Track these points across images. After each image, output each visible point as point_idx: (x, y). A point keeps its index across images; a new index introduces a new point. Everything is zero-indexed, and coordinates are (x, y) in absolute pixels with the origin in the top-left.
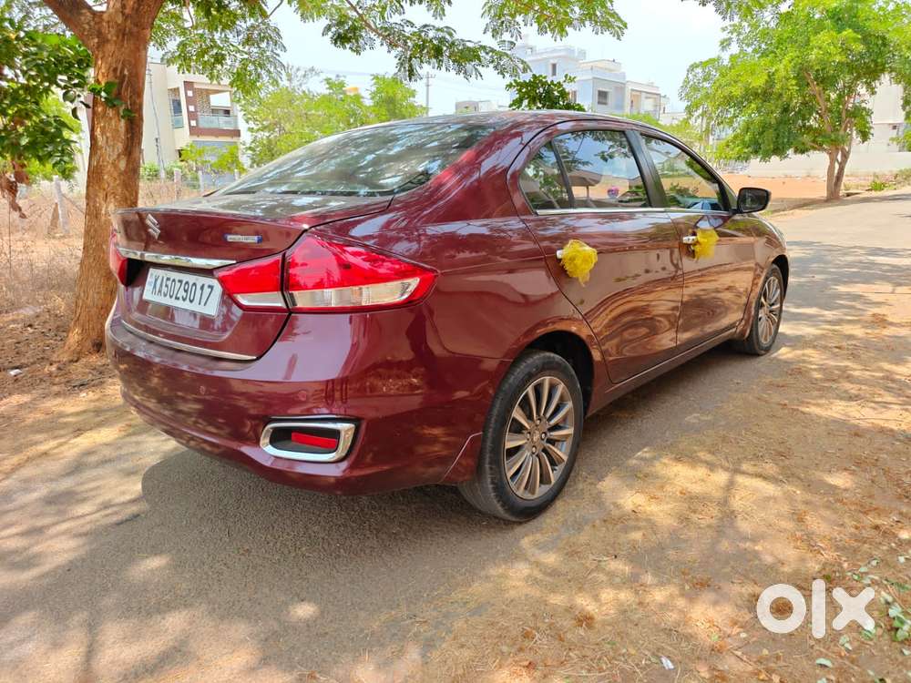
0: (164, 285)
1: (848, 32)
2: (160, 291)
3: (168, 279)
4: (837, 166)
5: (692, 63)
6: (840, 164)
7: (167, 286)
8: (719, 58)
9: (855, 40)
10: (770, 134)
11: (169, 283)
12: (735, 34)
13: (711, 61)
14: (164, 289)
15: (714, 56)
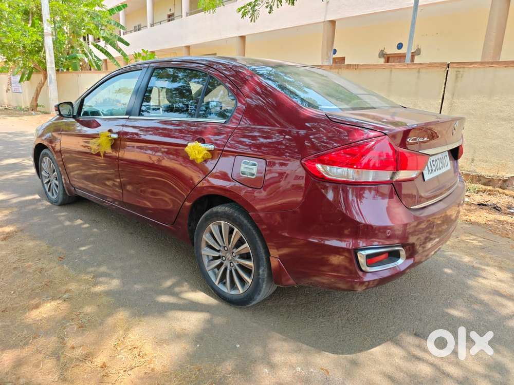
0: (432, 165)
2: (432, 170)
3: (433, 161)
7: (434, 165)
11: (434, 163)
14: (434, 168)
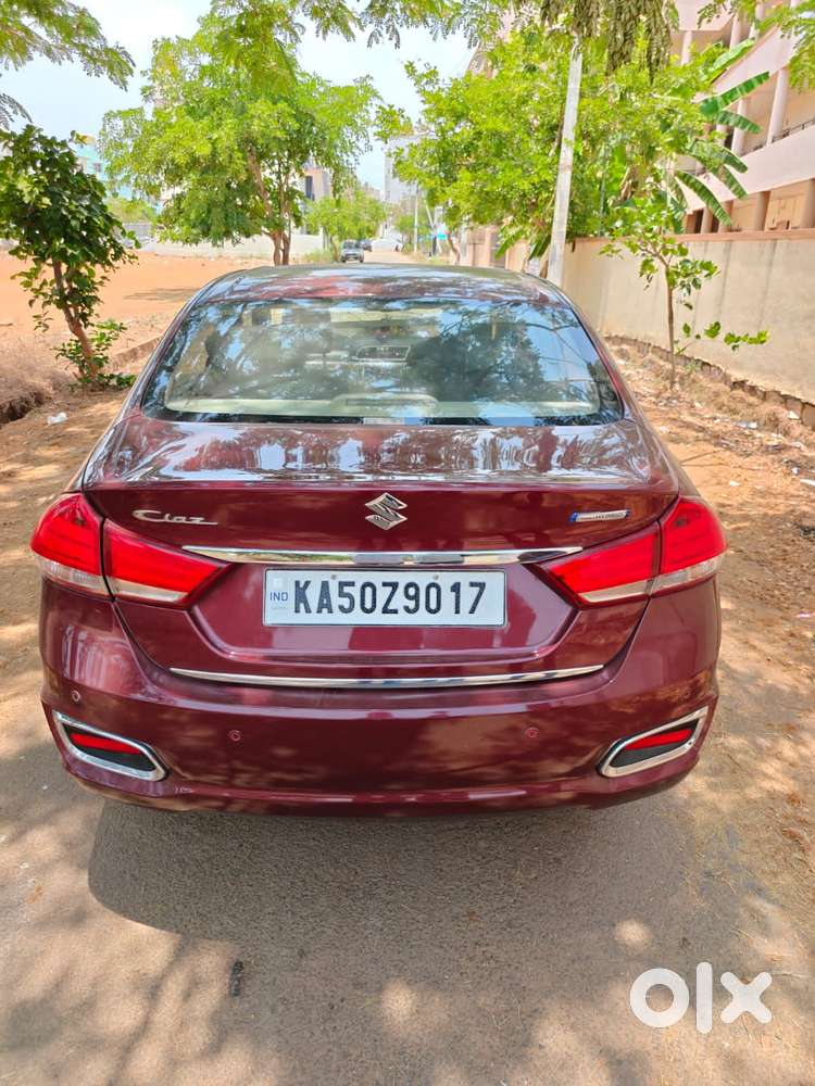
1: (282, 105)
4: (281, 253)
5: (107, 111)
6: (284, 251)
7: (346, 595)
8: (141, 109)
9: (291, 115)
10: (217, 213)
12: (157, 82)
13: (132, 111)
15: (135, 106)
